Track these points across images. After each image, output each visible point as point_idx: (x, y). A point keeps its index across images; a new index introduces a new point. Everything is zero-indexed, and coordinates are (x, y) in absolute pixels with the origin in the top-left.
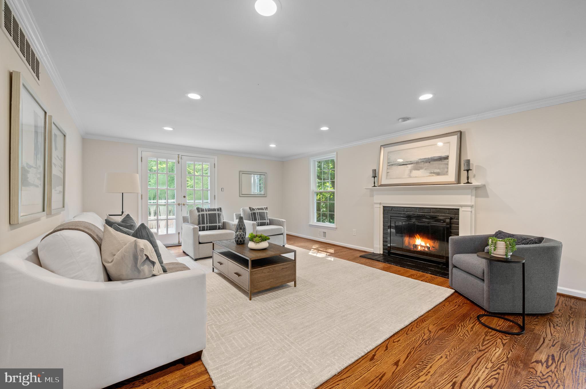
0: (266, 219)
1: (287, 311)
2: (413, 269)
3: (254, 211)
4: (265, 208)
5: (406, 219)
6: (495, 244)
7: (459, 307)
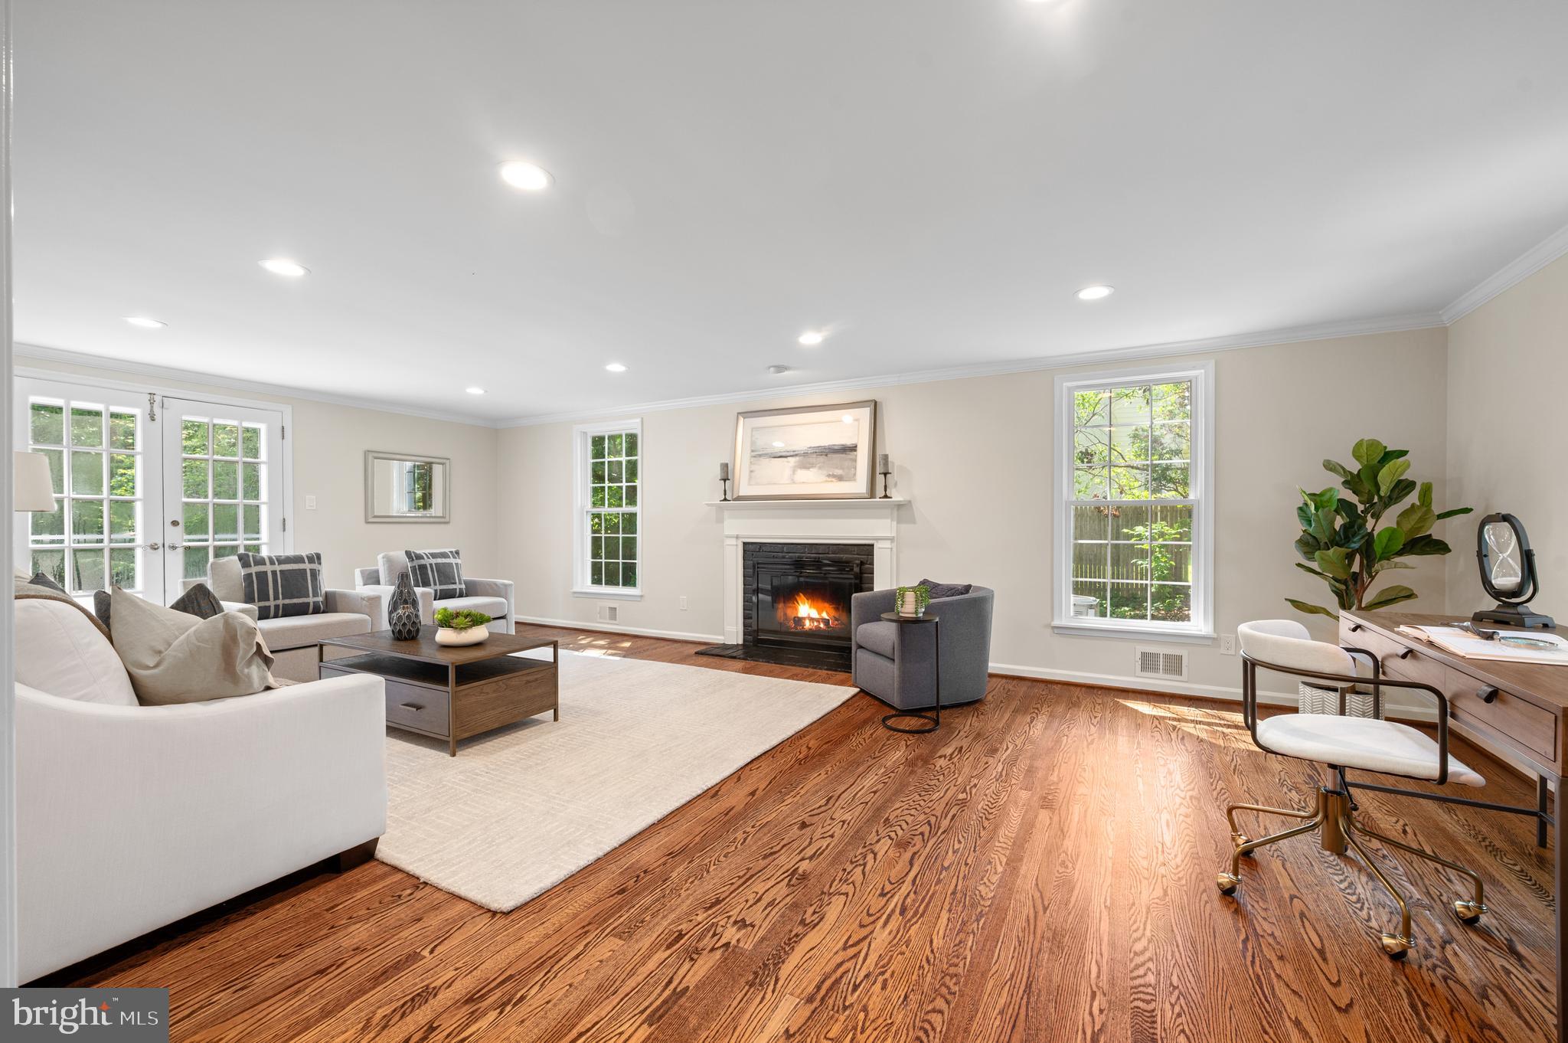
0: (457, 581)
1: (545, 760)
3: (422, 562)
4: (451, 552)
5: (792, 567)
6: (903, 600)
7: (861, 711)
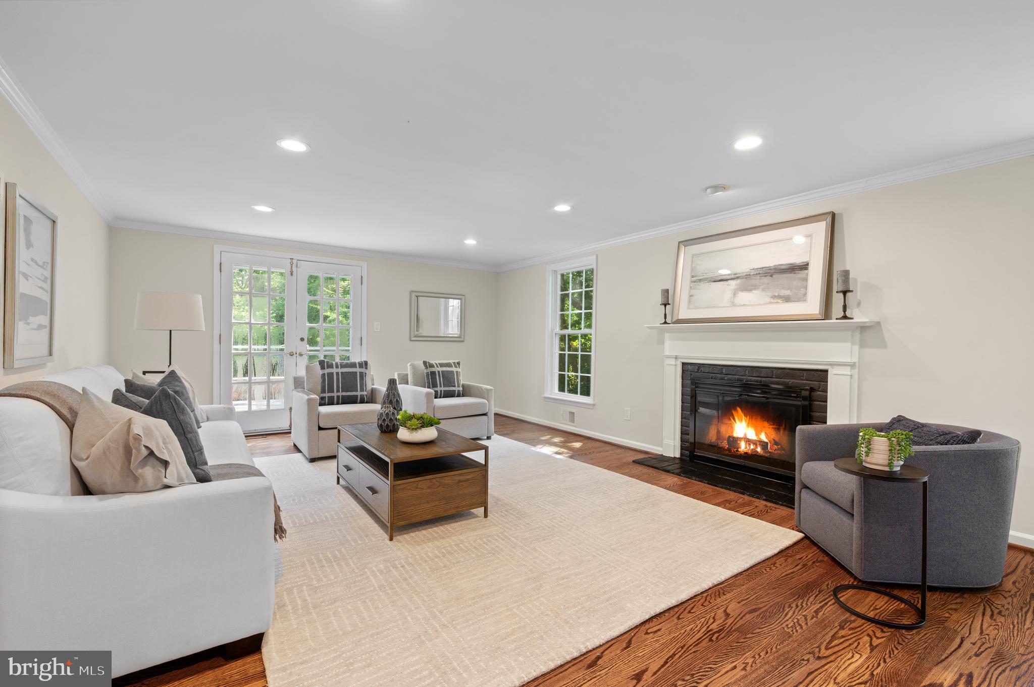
0: (456, 385)
1: (454, 563)
2: (732, 489)
3: (433, 369)
4: (454, 363)
6: (869, 443)
7: (805, 568)
